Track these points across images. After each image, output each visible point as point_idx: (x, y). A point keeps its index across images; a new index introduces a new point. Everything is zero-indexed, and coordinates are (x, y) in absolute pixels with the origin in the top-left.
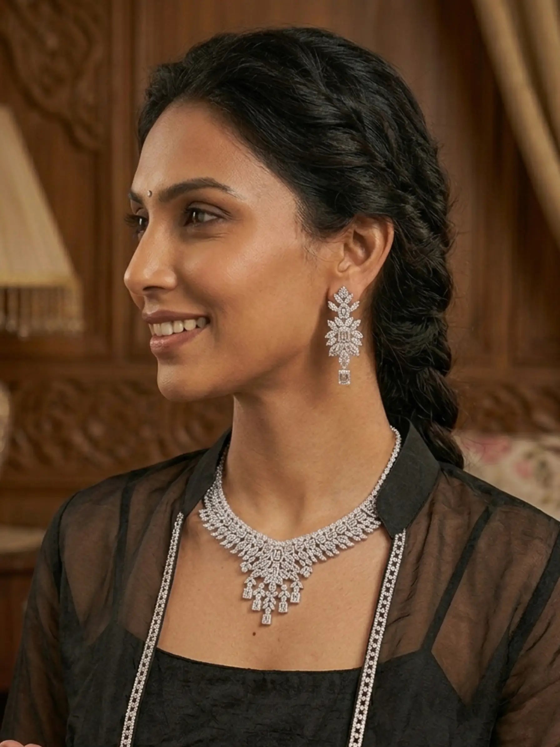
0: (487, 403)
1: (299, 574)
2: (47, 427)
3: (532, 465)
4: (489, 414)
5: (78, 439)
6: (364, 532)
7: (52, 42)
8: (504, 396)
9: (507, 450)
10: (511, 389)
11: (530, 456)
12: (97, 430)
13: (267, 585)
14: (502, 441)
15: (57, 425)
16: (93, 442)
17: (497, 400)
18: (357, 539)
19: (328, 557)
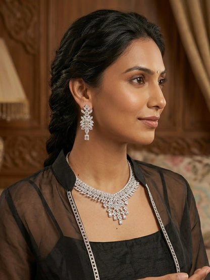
0: (174, 145)
2: (17, 153)
3: (190, 167)
4: (175, 148)
5: (28, 157)
7: (19, 15)
8: (180, 142)
9: (181, 161)
10: (183, 139)
11: (190, 163)
12: (35, 154)
14: (180, 158)
15: (21, 153)
16: (32, 157)
17: (178, 143)
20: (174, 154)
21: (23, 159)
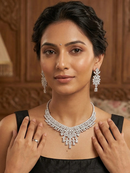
0: (116, 93)
1: (77, 136)
2: (4, 99)
3: (126, 108)
4: (116, 96)
5: (12, 102)
6: (92, 125)
8: (120, 91)
9: (120, 105)
10: (122, 90)
11: (125, 106)
12: (17, 100)
13: (69, 139)
14: (119, 102)
15: (7, 99)
16: (16, 103)
17: (118, 92)
18: (90, 126)
19: (84, 131)
20: (115, 100)
21: (9, 103)
